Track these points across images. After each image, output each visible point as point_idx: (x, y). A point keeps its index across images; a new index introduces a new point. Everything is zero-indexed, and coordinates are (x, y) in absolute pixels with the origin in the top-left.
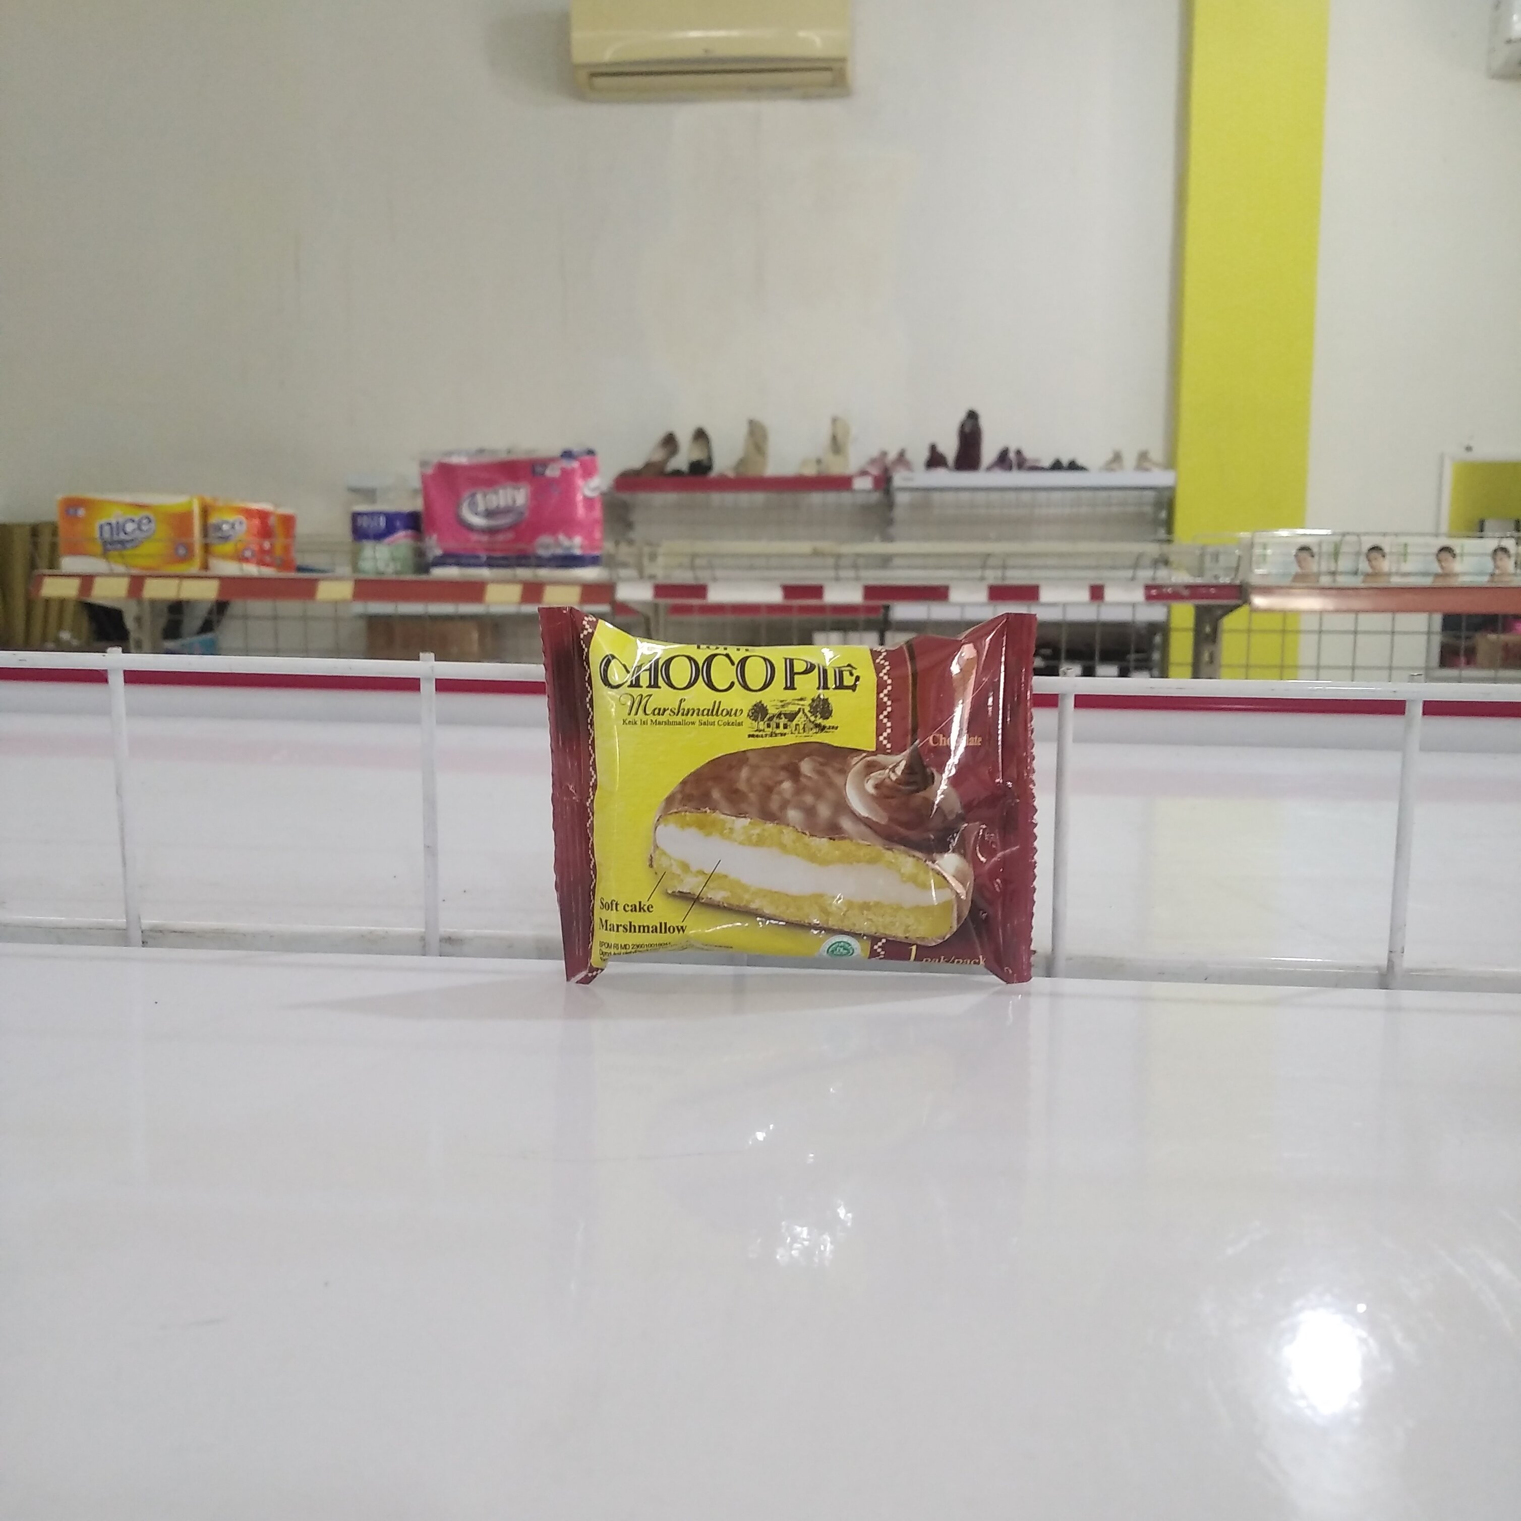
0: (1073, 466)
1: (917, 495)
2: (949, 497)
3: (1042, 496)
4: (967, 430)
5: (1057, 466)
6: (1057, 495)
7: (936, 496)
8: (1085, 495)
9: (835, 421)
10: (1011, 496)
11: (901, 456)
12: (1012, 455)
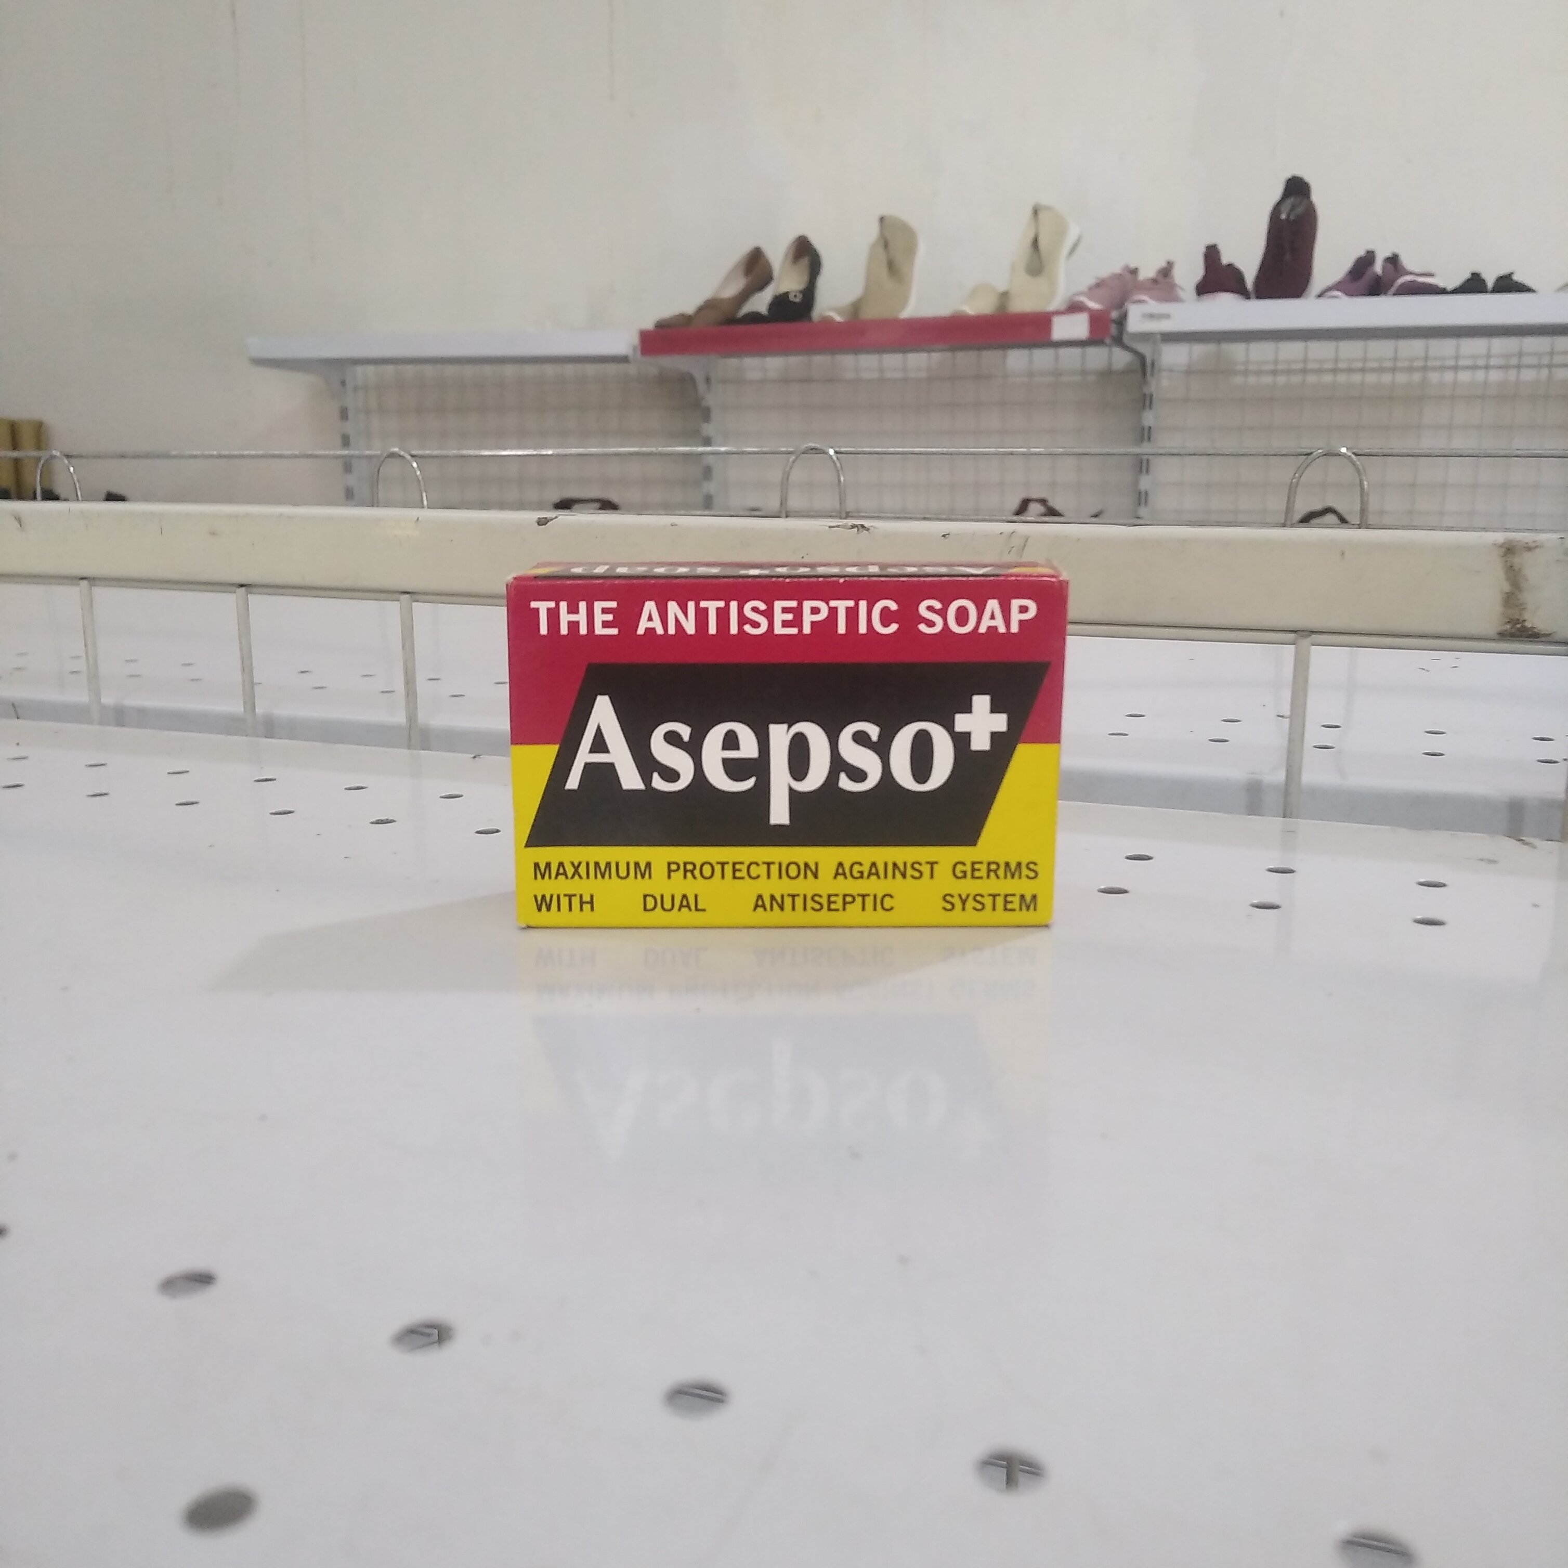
0: (1507, 285)
1: (1199, 349)
2: (1261, 352)
3: (1444, 348)
4: (1283, 216)
5: (1474, 285)
6: (1474, 346)
7: (1237, 350)
8: (1532, 344)
9: (1036, 212)
10: (1381, 349)
11: (1166, 272)
12: (1378, 268)
